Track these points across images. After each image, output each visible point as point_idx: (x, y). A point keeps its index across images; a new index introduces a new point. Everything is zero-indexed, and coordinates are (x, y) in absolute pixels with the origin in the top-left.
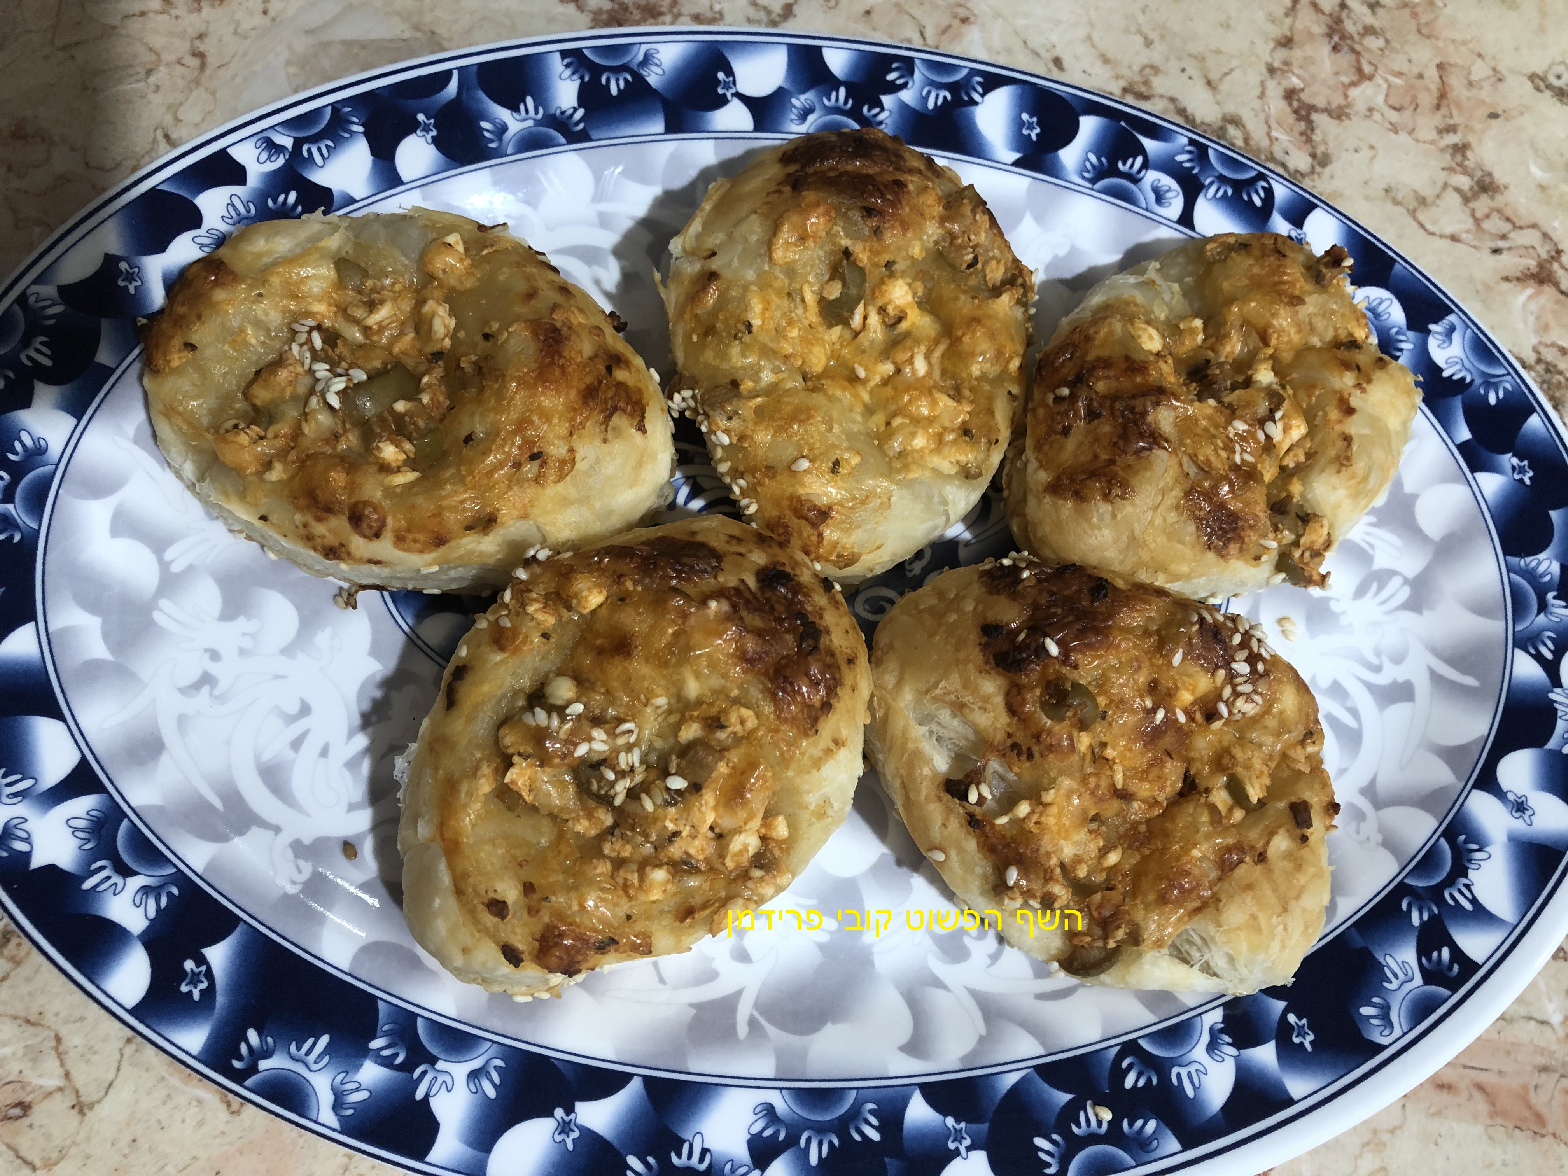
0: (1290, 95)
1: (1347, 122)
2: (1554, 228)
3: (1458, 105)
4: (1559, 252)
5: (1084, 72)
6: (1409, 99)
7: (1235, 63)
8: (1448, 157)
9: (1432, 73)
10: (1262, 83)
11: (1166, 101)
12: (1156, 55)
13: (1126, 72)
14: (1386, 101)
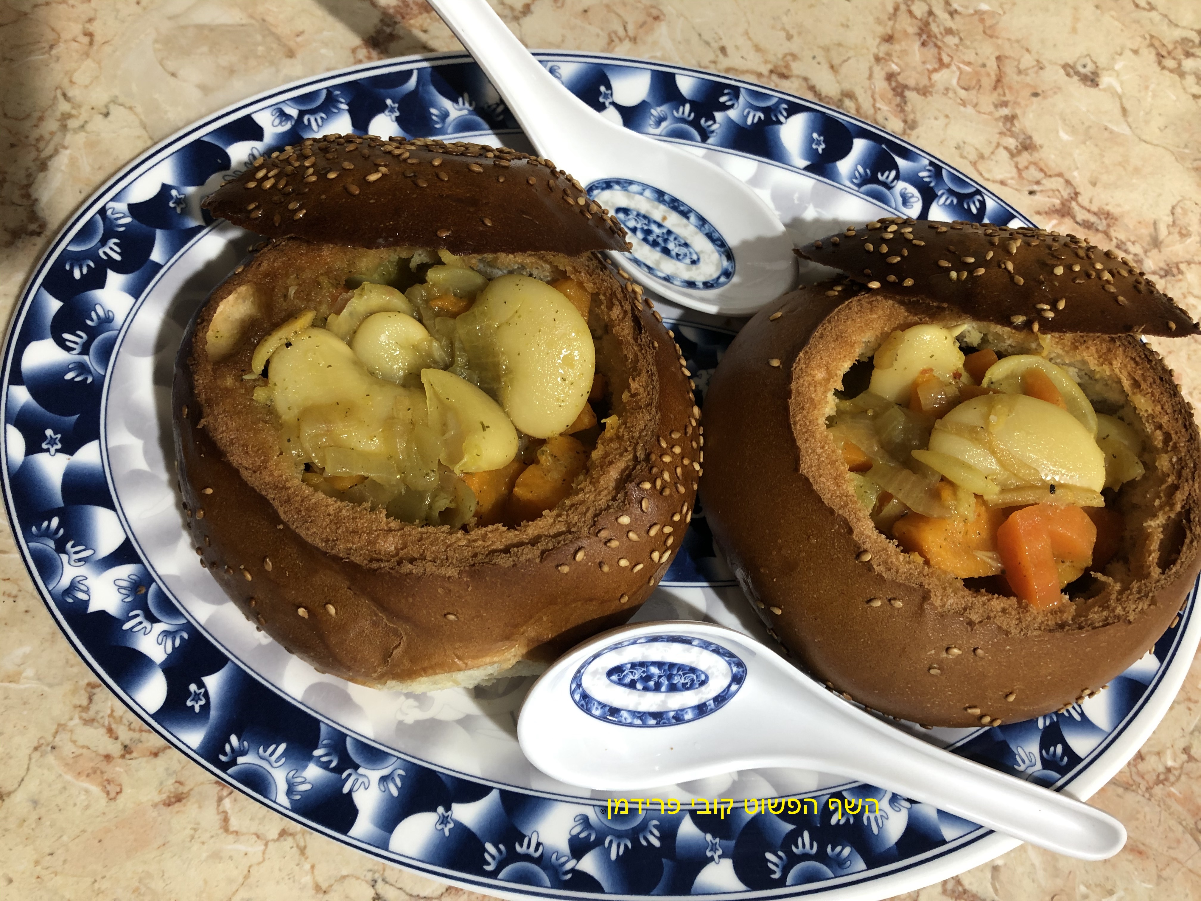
0: (890, 77)
1: (930, 98)
2: (1074, 177)
3: (1010, 88)
4: (1077, 194)
5: (742, 57)
6: (974, 83)
7: (851, 53)
8: (1001, 124)
9: (992, 64)
10: (871, 69)
11: (801, 80)
12: (794, 46)
13: (772, 58)
14: (958, 83)
